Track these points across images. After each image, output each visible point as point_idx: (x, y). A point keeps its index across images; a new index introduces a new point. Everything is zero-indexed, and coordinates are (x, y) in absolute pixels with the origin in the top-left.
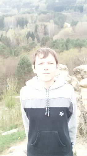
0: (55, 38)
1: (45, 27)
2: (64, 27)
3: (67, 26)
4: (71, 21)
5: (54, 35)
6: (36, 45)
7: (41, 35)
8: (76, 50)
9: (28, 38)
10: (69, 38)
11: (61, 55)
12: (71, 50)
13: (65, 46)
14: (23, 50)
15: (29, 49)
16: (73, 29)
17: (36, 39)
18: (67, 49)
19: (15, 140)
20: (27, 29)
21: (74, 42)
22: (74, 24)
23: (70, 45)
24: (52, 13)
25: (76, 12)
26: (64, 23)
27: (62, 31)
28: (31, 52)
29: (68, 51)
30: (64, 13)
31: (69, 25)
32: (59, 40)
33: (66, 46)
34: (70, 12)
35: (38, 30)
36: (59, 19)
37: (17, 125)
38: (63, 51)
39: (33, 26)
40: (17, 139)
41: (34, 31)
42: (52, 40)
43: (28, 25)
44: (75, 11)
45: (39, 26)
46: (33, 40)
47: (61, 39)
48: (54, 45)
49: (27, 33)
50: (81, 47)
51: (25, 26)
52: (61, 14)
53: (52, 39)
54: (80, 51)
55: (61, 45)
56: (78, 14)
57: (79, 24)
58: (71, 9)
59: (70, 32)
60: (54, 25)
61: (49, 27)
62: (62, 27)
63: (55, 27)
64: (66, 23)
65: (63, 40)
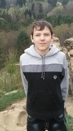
0: (48, 15)
1: (41, 5)
2: (57, 5)
3: (59, 4)
5: (48, 13)
6: (33, 21)
7: (37, 13)
8: (66, 25)
9: (26, 15)
10: (60, 15)
12: (62, 25)
13: (57, 22)
14: (21, 25)
15: (27, 24)
16: (64, 7)
17: (32, 16)
18: (59, 25)
19: (16, 99)
20: (25, 7)
21: (65, 19)
22: (65, 3)
23: (62, 21)
26: (56, 3)
27: (55, 9)
28: (28, 27)
29: (60, 26)
31: (61, 4)
32: (52, 17)
33: (58, 22)
35: (34, 9)
37: (17, 87)
38: (55, 26)
39: (30, 5)
40: (17, 98)
41: (31, 9)
42: (46, 17)
43: (26, 3)
45: (35, 4)
46: (30, 17)
49: (25, 10)
50: (70, 23)
51: (24, 4)
53: (46, 16)
54: (70, 26)
55: (54, 21)
57: (69, 3)
59: (62, 10)
60: (48, 4)
61: (44, 5)
62: (55, 5)
63: (49, 6)
64: (58, 2)
65: (55, 16)
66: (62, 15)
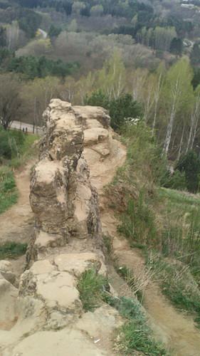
0: (19, 53)
1: (3, 31)
2: (37, 36)
3: (42, 35)
4: (49, 27)
5: (17, 48)
8: (56, 79)
10: (44, 57)
11: (30, 85)
12: (48, 78)
13: (36, 70)
16: (52, 43)
18: (40, 76)
21: (53, 66)
22: (54, 33)
23: (46, 68)
24: (16, 8)
25: (59, 13)
26: (37, 30)
27: (32, 43)
29: (42, 80)
30: (38, 11)
31: (45, 34)
32: (27, 59)
33: (39, 70)
34: (48, 11)
36: (28, 20)
38: (33, 79)
42: (14, 57)
44: (58, 11)
47: (31, 56)
48: (17, 66)
50: (63, 76)
52: (33, 12)
53: (14, 54)
54: (63, 82)
55: (30, 67)
56: (63, 17)
57: (63, 34)
58: (50, 7)
59: (47, 47)
60: (18, 31)
61: (10, 32)
62: (32, 35)
63: (20, 34)
64: (40, 30)
65: (34, 58)
66: (47, 57)
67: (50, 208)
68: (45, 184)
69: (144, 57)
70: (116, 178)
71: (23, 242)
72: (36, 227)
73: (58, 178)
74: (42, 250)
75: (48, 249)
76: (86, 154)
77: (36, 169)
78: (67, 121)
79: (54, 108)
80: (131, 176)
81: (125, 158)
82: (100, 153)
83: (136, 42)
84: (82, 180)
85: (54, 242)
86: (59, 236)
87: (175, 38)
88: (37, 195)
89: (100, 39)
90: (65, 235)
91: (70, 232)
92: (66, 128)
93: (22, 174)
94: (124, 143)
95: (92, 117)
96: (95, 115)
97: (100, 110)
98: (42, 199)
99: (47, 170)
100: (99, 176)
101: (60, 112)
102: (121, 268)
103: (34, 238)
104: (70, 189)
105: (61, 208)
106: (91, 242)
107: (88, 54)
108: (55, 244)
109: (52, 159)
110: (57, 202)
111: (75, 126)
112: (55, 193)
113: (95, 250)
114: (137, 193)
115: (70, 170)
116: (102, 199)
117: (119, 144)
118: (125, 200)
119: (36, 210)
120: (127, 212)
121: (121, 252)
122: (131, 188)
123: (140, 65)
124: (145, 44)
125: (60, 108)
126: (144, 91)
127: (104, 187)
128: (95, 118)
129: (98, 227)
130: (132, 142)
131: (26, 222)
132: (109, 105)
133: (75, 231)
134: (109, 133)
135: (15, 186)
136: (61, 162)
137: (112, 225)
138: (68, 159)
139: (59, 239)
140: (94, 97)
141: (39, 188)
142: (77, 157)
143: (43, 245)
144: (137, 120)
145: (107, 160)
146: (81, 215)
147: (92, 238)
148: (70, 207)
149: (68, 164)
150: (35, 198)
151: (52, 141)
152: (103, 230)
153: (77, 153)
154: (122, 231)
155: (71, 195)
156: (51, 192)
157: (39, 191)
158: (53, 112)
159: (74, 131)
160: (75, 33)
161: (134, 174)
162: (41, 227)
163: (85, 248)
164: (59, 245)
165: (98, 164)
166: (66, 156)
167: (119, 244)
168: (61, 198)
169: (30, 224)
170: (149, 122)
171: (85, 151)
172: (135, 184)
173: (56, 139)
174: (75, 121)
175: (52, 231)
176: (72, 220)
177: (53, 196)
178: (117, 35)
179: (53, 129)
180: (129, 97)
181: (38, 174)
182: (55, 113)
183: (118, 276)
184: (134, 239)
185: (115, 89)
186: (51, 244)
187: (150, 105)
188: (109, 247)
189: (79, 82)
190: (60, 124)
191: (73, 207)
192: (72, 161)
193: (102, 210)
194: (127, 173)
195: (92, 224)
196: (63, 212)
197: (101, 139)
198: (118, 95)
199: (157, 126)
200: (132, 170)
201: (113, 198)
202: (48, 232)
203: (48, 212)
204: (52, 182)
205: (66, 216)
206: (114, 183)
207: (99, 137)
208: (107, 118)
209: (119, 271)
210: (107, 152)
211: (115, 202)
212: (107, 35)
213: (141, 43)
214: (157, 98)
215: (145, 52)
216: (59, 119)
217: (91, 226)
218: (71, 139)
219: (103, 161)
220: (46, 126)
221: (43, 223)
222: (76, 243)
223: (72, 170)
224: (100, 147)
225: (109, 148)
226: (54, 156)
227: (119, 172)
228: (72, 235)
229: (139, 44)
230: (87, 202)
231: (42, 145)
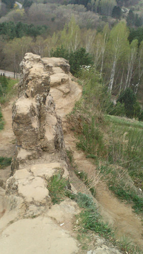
0: (2, 20)
2: (15, 7)
3: (18, 6)
8: (30, 39)
10: (20, 22)
11: (10, 43)
12: (23, 38)
13: (14, 32)
16: (26, 12)
18: (18, 37)
21: (27, 29)
22: (27, 5)
23: (22, 31)
26: (15, 3)
27: (12, 13)
29: (19, 39)
31: (21, 6)
32: (8, 24)
33: (17, 32)
38: (13, 39)
47: (10, 22)
48: (1, 29)
50: (35, 36)
54: (35, 41)
55: (10, 30)
57: (34, 5)
59: (22, 15)
60: (1, 4)
62: (11, 7)
63: (2, 6)
64: (17, 3)
65: (13, 23)
66: (22, 22)
67: (27, 132)
68: (23, 115)
69: (93, 20)
70: (74, 109)
71: (9, 157)
72: (18, 146)
73: (32, 110)
74: (22, 162)
75: (26, 161)
76: (53, 92)
77: (16, 104)
78: (38, 69)
79: (28, 59)
80: (85, 108)
81: (81, 95)
82: (63, 91)
83: (87, 10)
84: (50, 111)
85: (30, 156)
86: (34, 152)
87: (115, 7)
88: (17, 123)
89: (61, 8)
90: (38, 151)
91: (42, 148)
92: (37, 74)
93: (6, 108)
94: (80, 84)
95: (56, 66)
96: (59, 64)
97: (62, 60)
98: (21, 126)
99: (24, 105)
100: (62, 108)
101: (32, 62)
102: (79, 173)
103: (16, 153)
104: (41, 118)
105: (35, 132)
106: (57, 155)
107: (53, 20)
108: (31, 158)
109: (28, 97)
110: (32, 127)
111: (44, 73)
112: (30, 121)
113: (60, 160)
114: (90, 119)
115: (41, 105)
116: (65, 124)
117: (76, 84)
118: (81, 124)
119: (17, 134)
120: (83, 133)
121: (80, 162)
122: (86, 116)
123: (90, 26)
124: (94, 11)
125: (32, 59)
126: (94, 46)
127: (66, 116)
128: (58, 66)
129: (62, 144)
130: (86, 83)
131: (10, 142)
132: (69, 56)
133: (46, 148)
134: (69, 77)
135: (2, 117)
136: (34, 99)
137: (73, 143)
138: (39, 96)
139: (34, 154)
140: (57, 51)
141: (18, 118)
142: (46, 94)
143: (23, 158)
144: (89, 67)
145: (68, 96)
146: (50, 136)
147: (58, 152)
148: (42, 131)
149: (39, 100)
150: (16, 125)
151: (27, 84)
152: (66, 146)
153: (46, 92)
154: (80, 147)
155: (42, 122)
156: (27, 121)
157: (19, 120)
158: (27, 62)
159: (43, 76)
160: (42, 5)
161: (88, 106)
162: (21, 146)
163: (53, 160)
164: (34, 158)
165: (61, 99)
166: (38, 94)
167: (78, 156)
168: (35, 124)
169: (14, 144)
170: (98, 68)
171: (52, 90)
172: (89, 113)
173: (30, 82)
174: (43, 69)
175: (29, 148)
176: (43, 140)
177: (29, 123)
178: (73, 5)
179: (27, 75)
180: (83, 50)
181: (18, 108)
182: (29, 63)
183: (77, 178)
184: (88, 152)
185: (73, 45)
186: (29, 158)
187: (98, 55)
188: (70, 158)
189: (46, 40)
190: (33, 71)
191: (44, 131)
192: (42, 98)
193: (65, 132)
194: (82, 105)
195: (58, 142)
196: (37, 134)
197: (63, 81)
198: (75, 49)
199: (104, 71)
200: (86, 103)
201: (72, 123)
202: (26, 149)
203: (26, 135)
204: (28, 113)
205: (39, 137)
206: (74, 113)
207: (62, 80)
208: (67, 66)
209: (78, 175)
210: (68, 90)
211: (74, 126)
212: (66, 5)
213: (91, 11)
214: (103, 51)
215: (95, 17)
216: (32, 67)
217: (57, 144)
218: (41, 82)
219: (65, 97)
220: (22, 72)
221: (22, 142)
222: (47, 156)
223: (43, 104)
224: (62, 87)
225: (69, 88)
226: (29, 94)
227: (77, 104)
228: (44, 151)
229: (89, 11)
230: (54, 127)
231: (20, 86)
